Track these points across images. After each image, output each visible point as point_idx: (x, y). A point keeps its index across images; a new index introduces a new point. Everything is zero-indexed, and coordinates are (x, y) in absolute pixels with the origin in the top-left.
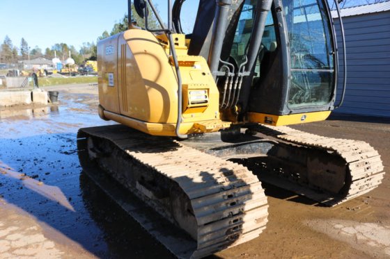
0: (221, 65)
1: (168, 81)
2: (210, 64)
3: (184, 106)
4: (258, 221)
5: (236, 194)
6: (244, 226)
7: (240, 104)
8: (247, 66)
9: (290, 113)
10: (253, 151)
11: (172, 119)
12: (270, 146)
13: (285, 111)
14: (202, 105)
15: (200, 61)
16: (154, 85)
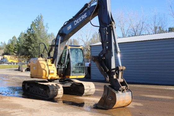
0: (58, 65)
1: (47, 69)
2: (55, 65)
3: (49, 73)
4: (61, 92)
5: (57, 87)
6: (58, 93)
7: (62, 74)
8: (64, 65)
9: (73, 76)
10: (67, 85)
11: (47, 76)
12: (71, 84)
13: (71, 75)
14: (53, 73)
15: (53, 65)
16: (44, 69)
